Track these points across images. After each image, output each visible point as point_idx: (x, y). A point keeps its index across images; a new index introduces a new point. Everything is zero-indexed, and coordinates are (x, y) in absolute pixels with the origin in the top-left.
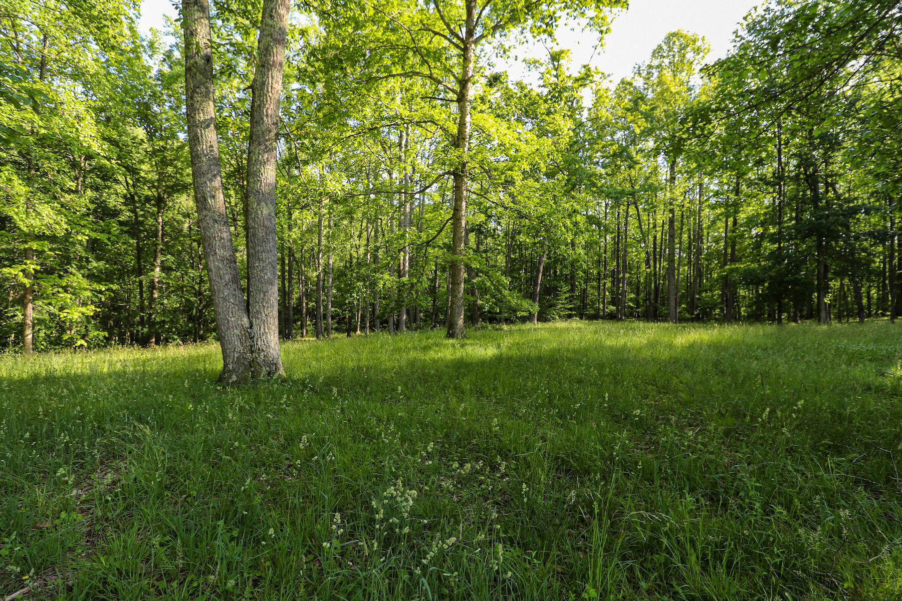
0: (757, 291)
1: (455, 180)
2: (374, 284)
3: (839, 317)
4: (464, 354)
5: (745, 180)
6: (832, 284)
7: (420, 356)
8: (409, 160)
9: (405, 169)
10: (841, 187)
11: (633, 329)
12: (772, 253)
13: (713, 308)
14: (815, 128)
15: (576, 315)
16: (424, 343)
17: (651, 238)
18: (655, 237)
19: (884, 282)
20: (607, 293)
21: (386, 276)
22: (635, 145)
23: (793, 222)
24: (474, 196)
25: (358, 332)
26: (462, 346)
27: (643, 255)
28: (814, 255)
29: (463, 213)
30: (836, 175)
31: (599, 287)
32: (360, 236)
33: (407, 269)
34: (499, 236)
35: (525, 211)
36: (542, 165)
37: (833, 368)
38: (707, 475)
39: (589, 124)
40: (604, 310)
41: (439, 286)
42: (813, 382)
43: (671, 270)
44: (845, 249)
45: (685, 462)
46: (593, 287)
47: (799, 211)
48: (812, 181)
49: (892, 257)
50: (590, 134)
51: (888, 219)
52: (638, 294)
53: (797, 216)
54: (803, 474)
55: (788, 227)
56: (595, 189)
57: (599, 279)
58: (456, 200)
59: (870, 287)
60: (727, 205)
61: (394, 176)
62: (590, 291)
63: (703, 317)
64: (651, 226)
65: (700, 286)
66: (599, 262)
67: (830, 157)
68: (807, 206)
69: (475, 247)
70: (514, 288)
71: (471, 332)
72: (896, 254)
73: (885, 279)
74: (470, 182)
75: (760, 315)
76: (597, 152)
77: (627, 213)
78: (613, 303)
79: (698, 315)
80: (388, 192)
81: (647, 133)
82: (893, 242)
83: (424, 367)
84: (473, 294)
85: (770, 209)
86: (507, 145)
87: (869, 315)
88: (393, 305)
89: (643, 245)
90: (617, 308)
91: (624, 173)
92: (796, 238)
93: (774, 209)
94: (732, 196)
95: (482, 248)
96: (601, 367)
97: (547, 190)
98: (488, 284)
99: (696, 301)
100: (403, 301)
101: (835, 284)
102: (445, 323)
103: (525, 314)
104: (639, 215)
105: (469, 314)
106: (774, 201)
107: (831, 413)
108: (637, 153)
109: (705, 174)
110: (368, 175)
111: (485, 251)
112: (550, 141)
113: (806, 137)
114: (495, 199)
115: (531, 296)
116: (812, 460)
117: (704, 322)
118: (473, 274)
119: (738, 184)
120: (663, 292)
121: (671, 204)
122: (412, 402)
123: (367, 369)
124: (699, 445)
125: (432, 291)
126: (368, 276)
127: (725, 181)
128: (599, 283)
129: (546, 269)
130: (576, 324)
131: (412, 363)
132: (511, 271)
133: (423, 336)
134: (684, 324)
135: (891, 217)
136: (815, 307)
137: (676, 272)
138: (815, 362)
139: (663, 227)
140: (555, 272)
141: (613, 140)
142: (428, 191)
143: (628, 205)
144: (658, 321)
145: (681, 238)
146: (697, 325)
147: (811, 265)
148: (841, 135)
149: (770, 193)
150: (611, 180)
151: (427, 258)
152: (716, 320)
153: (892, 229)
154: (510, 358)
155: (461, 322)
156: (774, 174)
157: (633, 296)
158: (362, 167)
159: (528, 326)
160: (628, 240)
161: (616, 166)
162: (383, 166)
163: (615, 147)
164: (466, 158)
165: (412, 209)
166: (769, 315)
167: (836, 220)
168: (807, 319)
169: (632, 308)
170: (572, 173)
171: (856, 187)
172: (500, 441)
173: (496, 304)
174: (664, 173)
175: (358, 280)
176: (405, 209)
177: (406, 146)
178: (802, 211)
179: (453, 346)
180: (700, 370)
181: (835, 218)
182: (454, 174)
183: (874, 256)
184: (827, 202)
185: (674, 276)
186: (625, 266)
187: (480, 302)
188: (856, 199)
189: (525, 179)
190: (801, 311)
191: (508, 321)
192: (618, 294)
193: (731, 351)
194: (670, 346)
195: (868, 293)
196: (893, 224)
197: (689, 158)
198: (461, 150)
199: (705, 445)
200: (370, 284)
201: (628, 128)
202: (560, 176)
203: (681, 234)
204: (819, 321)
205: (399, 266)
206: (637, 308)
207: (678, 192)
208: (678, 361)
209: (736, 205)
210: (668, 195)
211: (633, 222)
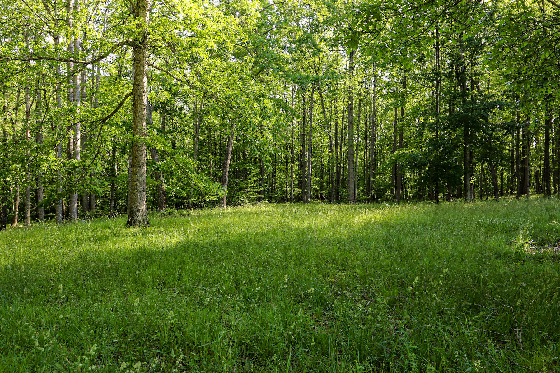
0: (420, 174)
1: (135, 51)
2: (35, 166)
3: (481, 197)
4: (146, 244)
5: (410, 74)
6: (476, 167)
7: (95, 247)
8: (79, 24)
9: (73, 33)
10: (483, 84)
11: (317, 211)
12: (431, 140)
13: (385, 190)
14: (464, 32)
15: (264, 199)
16: (99, 234)
17: (334, 124)
18: (337, 123)
19: (512, 166)
20: (294, 177)
21: (52, 158)
22: (319, 33)
23: (447, 114)
24: (157, 72)
25: (16, 223)
26: (145, 234)
27: (326, 140)
28: (462, 143)
29: (145, 89)
30: (479, 74)
31: (287, 169)
32: (16, 109)
33: (78, 149)
34: (185, 116)
35: (211, 92)
36: (229, 45)
37: (474, 240)
38: (375, 344)
39: (276, 7)
40: (291, 193)
41: (119, 169)
42: (460, 252)
43: (350, 154)
44: (485, 138)
45: (357, 334)
46: (280, 170)
47: (452, 105)
48: (461, 78)
49: (518, 146)
50: (277, 17)
51: (516, 114)
52: (322, 178)
53: (450, 109)
54: (450, 332)
55: (443, 117)
56: (282, 73)
57: (287, 162)
58: (137, 75)
59: (502, 170)
60: (396, 97)
61: (61, 40)
62: (279, 174)
63: (377, 198)
64: (334, 112)
65: (375, 169)
66: (287, 145)
67: (475, 59)
68: (457, 100)
69: (160, 126)
70: (203, 171)
71: (155, 219)
72: (521, 143)
73: (513, 164)
74: (152, 56)
75: (422, 195)
76: (284, 36)
77: (312, 98)
78: (300, 186)
79: (373, 196)
80: (52, 59)
81: (329, 22)
82: (519, 133)
83: (99, 260)
84: (158, 178)
85: (430, 102)
86: (193, 21)
87: (502, 194)
88: (60, 190)
89: (326, 130)
90: (304, 191)
91: (309, 60)
92: (450, 128)
93: (433, 101)
94: (400, 87)
95: (167, 128)
96: (286, 249)
97: (234, 71)
98: (175, 167)
99: (372, 184)
100: (74, 186)
101: (478, 168)
102: (126, 210)
103: (214, 198)
104: (322, 101)
105: (153, 199)
106: (433, 94)
107: (472, 278)
108: (321, 41)
109: (379, 66)
110: (26, 37)
111: (171, 132)
112: (237, 21)
113: (457, 40)
114: (181, 77)
115: (221, 180)
116: (457, 320)
117: (378, 202)
118: (158, 156)
119: (405, 77)
120: (344, 175)
121: (350, 92)
122: (83, 301)
123: (26, 266)
124: (370, 317)
125: (111, 174)
126: (28, 156)
127: (395, 74)
128: (287, 166)
129: (235, 151)
130: (265, 207)
131: (84, 258)
132: (200, 153)
133: (99, 225)
134: (362, 205)
135: (518, 112)
136: (463, 188)
137: (355, 156)
138: (462, 235)
139: (343, 113)
140: (244, 155)
141: (299, 26)
142: (103, 61)
143: (313, 91)
144: (340, 202)
145: (359, 125)
146: (371, 205)
147: (459, 152)
148: (484, 39)
149: (430, 87)
150: (297, 66)
151: (102, 137)
152: (388, 200)
153: (518, 122)
154: (196, 245)
155: (143, 208)
156: (433, 70)
157: (317, 179)
158: (19, 26)
159: (217, 210)
160: (313, 125)
161: (301, 52)
162: (46, 28)
163: (300, 33)
164: (146, 28)
165: (83, 81)
166: (429, 195)
167: (479, 113)
168: (457, 198)
169: (317, 190)
170: (261, 55)
171: (494, 86)
172: (183, 333)
173: (182, 189)
174: (344, 63)
175: (15, 162)
176: (75, 80)
177: (76, 7)
178: (454, 105)
179: (135, 235)
180: (373, 246)
181: (478, 111)
182: (134, 45)
183: (506, 144)
184: (472, 97)
185: (353, 159)
186: (310, 151)
187: (165, 187)
188: (493, 95)
189: (212, 57)
190: (453, 191)
191: (196, 206)
192: (304, 177)
193: (398, 228)
194: (349, 226)
195: (502, 175)
196: (519, 118)
197: (363, 51)
198: (141, 19)
199: (375, 316)
200: (31, 167)
201: (312, 16)
202: (247, 58)
203: (359, 121)
204: (466, 199)
205: (68, 145)
206: (321, 190)
207: (356, 81)
208: (355, 240)
209: (404, 96)
210: (348, 83)
211: (317, 108)
